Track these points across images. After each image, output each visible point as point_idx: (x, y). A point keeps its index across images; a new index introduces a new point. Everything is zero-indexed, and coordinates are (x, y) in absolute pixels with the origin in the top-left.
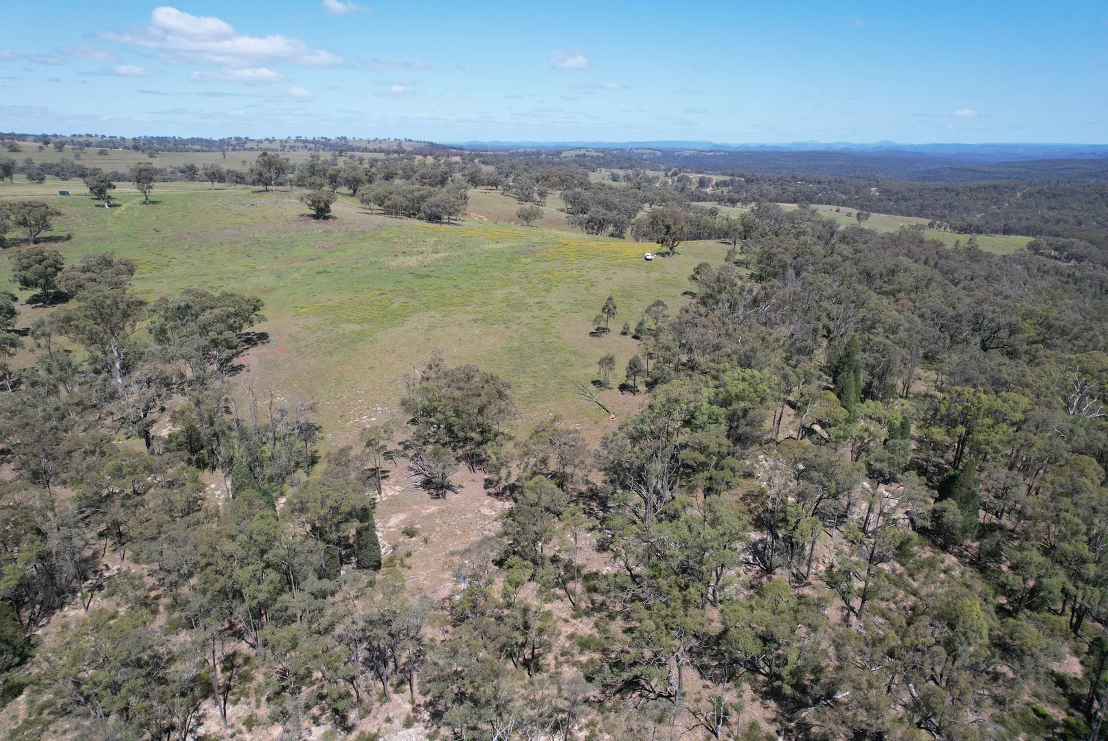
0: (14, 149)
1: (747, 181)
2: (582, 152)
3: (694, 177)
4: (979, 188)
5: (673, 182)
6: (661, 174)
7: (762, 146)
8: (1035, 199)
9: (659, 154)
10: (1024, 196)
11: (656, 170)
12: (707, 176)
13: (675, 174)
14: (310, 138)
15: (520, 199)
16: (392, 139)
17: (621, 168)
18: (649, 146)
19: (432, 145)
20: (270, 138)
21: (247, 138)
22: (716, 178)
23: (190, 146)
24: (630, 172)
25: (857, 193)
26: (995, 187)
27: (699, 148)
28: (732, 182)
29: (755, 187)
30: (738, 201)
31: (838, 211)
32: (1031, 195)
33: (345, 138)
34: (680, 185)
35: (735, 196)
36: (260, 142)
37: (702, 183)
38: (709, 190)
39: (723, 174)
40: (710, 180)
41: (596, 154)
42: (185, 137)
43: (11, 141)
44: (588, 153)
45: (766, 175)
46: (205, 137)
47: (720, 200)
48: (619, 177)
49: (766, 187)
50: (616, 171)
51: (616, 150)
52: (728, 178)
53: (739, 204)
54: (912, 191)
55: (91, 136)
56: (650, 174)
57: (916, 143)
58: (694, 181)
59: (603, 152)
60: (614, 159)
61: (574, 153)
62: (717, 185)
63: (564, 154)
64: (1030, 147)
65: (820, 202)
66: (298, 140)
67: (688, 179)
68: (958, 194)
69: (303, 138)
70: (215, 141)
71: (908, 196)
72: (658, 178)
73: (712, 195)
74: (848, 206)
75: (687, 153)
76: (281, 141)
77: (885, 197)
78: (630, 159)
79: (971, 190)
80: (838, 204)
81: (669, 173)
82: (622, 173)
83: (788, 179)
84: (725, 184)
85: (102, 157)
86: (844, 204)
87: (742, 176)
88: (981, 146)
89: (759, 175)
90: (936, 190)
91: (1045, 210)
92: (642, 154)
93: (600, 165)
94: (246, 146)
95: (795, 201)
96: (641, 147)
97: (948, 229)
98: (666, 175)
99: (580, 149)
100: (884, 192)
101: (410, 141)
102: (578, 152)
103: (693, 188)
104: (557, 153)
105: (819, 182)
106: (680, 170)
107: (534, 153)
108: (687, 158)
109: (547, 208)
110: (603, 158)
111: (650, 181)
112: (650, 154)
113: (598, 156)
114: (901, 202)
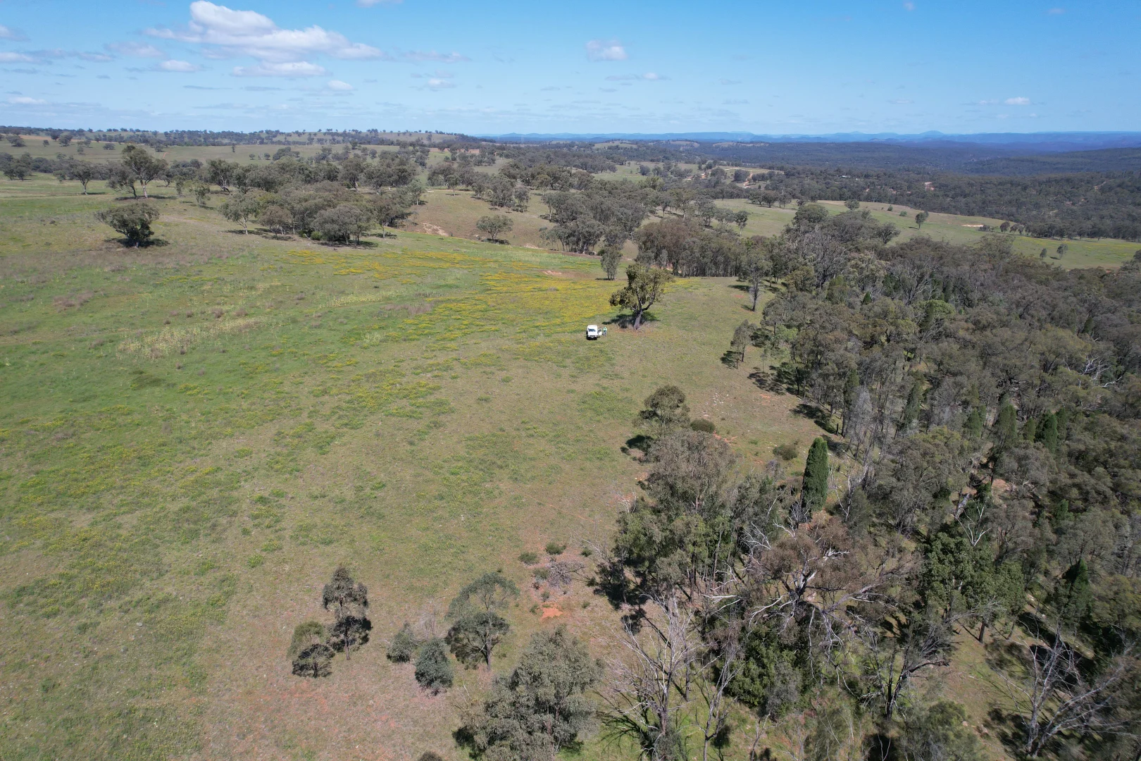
0: (19, 144)
1: (787, 175)
2: (616, 143)
3: (730, 170)
4: (1049, 181)
5: (706, 175)
6: (694, 167)
7: (803, 137)
8: (1116, 193)
9: (696, 145)
10: (1102, 190)
11: (690, 163)
12: (743, 169)
13: (710, 167)
14: (341, 131)
15: (493, 203)
16: (423, 132)
17: (652, 161)
18: (685, 138)
19: (463, 137)
20: (301, 131)
21: (277, 132)
22: (753, 172)
23: (219, 140)
24: (661, 165)
25: (909, 188)
26: (1068, 180)
27: (740, 139)
28: (771, 176)
29: (796, 181)
30: (775, 200)
31: (890, 210)
32: (1111, 189)
33: (376, 131)
34: (714, 179)
35: (772, 193)
36: (289, 135)
37: (738, 177)
38: (744, 185)
39: (762, 167)
40: (747, 174)
41: (629, 146)
42: (216, 131)
43: (15, 135)
44: (621, 145)
45: (808, 167)
46: (235, 131)
47: (754, 197)
48: (648, 171)
49: (807, 181)
50: (646, 164)
51: (653, 141)
52: (766, 171)
53: (777, 204)
54: (972, 185)
55: (125, 130)
56: (683, 166)
57: (964, 133)
58: (729, 174)
59: (637, 144)
60: (649, 151)
61: (607, 145)
62: (754, 179)
63: (597, 146)
64: (1086, 136)
65: (869, 199)
66: (329, 132)
67: (722, 172)
68: (1025, 188)
69: (334, 131)
70: (246, 135)
71: (967, 191)
72: (690, 171)
73: (747, 191)
74: (902, 203)
75: (725, 145)
76: (310, 134)
77: (942, 193)
78: (664, 151)
79: (1040, 184)
80: (889, 202)
81: (703, 166)
82: (651, 166)
83: (832, 172)
84: (762, 178)
85: (108, 151)
86: (896, 201)
87: (781, 169)
88: (1035, 135)
89: (800, 168)
90: (1000, 184)
91: (1131, 207)
92: (680, 146)
93: (631, 158)
94: (274, 139)
95: (841, 198)
96: (680, 138)
97: (1024, 232)
98: (700, 168)
99: (613, 140)
100: (940, 186)
101: (441, 133)
102: (611, 144)
103: (728, 182)
104: (590, 145)
105: (867, 176)
106: (715, 163)
107: (565, 146)
108: (723, 149)
109: (526, 215)
110: (636, 150)
111: (681, 175)
112: (687, 145)
113: (631, 148)
114: (959, 198)
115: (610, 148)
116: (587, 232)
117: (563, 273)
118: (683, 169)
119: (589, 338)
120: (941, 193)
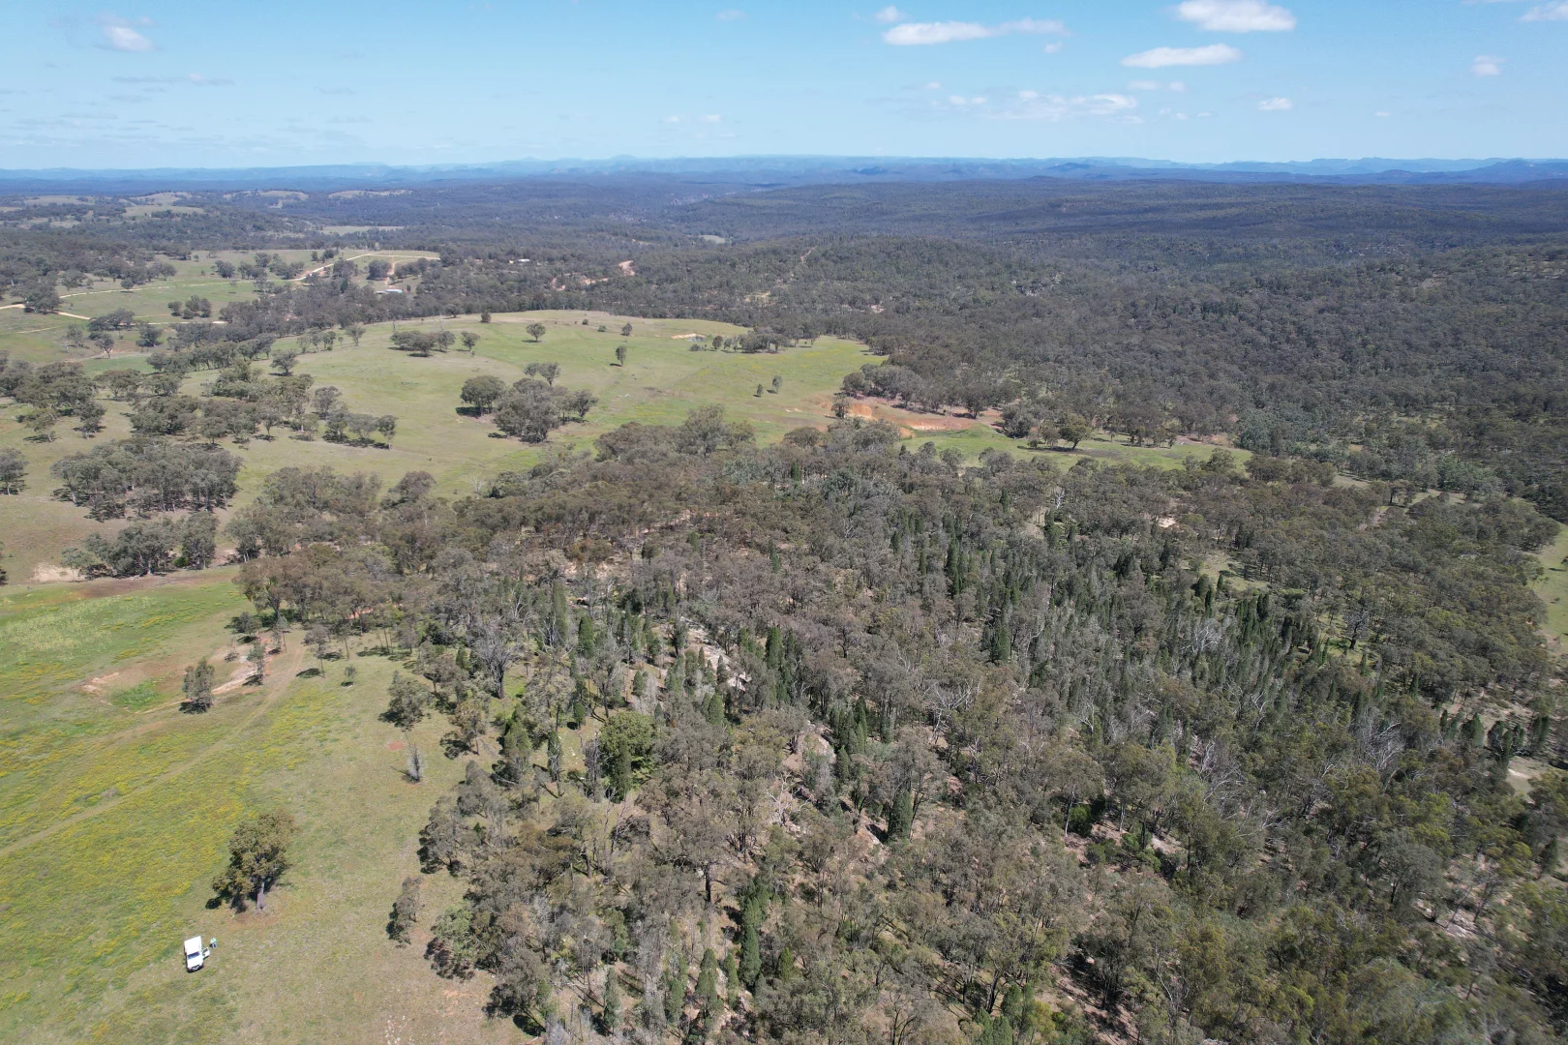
1: (445, 262)
3: (362, 259)
5: (326, 272)
6: (307, 257)
9: (303, 196)
11: (297, 245)
12: (381, 254)
17: (235, 246)
22: (395, 260)
24: (251, 259)
26: (774, 252)
28: (421, 268)
29: (458, 275)
31: (585, 323)
34: (340, 282)
37: (374, 272)
38: (386, 284)
39: (407, 246)
40: (387, 264)
44: (175, 210)
48: (231, 270)
49: (473, 273)
50: (226, 255)
52: (414, 257)
54: (677, 266)
58: (361, 267)
60: (226, 221)
62: (399, 273)
65: (556, 305)
67: (350, 262)
72: (301, 265)
74: (598, 306)
79: (748, 257)
81: (320, 254)
82: (235, 258)
83: (504, 256)
84: (411, 269)
86: (590, 303)
92: (274, 201)
93: (198, 241)
98: (315, 257)
100: (641, 271)
105: (551, 260)
109: (24, 497)
110: (204, 217)
111: (288, 273)
112: (288, 197)
113: (195, 214)
114: (665, 285)
115: (155, 215)
116: (148, 547)
117: (121, 671)
118: (288, 264)
119: (190, 971)
120: (642, 280)
